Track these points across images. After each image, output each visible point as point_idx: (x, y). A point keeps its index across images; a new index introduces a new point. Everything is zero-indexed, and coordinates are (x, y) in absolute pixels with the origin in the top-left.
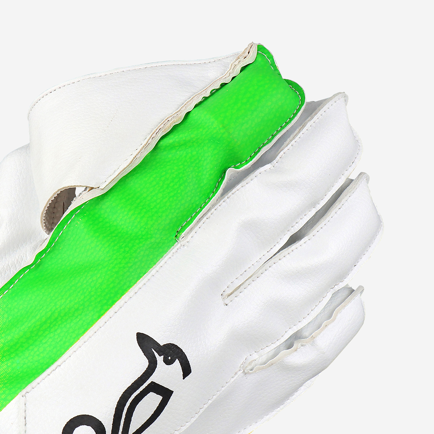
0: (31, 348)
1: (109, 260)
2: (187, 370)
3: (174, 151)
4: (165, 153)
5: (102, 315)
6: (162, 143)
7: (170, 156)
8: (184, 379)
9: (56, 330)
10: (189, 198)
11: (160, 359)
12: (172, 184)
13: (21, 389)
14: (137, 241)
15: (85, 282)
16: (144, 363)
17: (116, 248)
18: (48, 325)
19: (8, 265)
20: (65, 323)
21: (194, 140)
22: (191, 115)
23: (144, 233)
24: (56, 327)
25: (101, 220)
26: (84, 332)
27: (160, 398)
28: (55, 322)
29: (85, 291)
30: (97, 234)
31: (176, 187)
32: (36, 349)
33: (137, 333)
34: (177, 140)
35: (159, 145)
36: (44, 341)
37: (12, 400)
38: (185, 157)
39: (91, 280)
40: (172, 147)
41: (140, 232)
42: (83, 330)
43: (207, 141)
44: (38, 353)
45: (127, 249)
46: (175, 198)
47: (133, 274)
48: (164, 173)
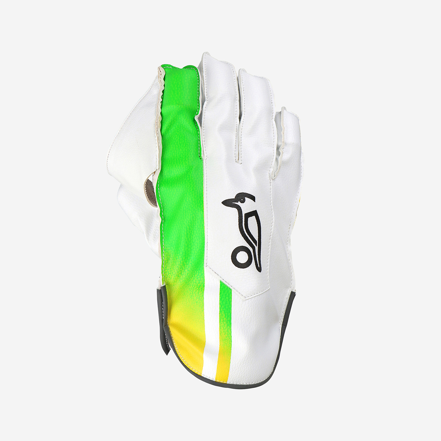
0: (192, 248)
1: (186, 189)
2: (253, 198)
3: (170, 130)
4: (167, 135)
5: (203, 209)
6: (162, 132)
7: (170, 134)
8: (255, 202)
9: (194, 233)
10: (192, 141)
11: (239, 203)
12: (181, 142)
13: (203, 265)
14: (189, 173)
15: (186, 205)
16: (235, 211)
17: (184, 183)
18: (189, 234)
20: (194, 227)
21: (173, 119)
22: (163, 112)
23: (188, 168)
24: (193, 231)
25: (169, 180)
26: (204, 222)
27: (254, 217)
28: (190, 230)
29: (189, 208)
30: (173, 185)
31: (183, 142)
32: (194, 247)
33: (222, 203)
34: (167, 126)
35: (162, 134)
36: (194, 241)
37: (204, 272)
38: (176, 128)
39: (187, 203)
40: (168, 130)
41: (187, 169)
42: (202, 222)
43: (178, 115)
44: (196, 247)
45: (188, 179)
46: (187, 146)
47: (199, 185)
48: (174, 141)
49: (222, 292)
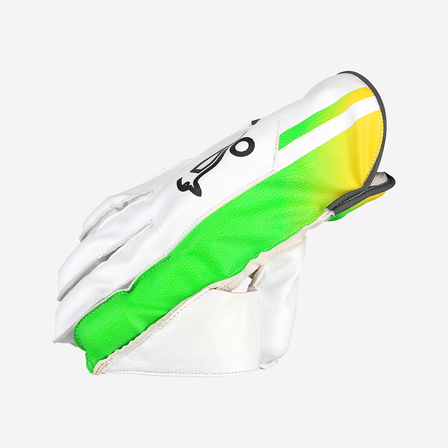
0: (267, 201)
1: (210, 241)
3: (159, 306)
4: (165, 307)
5: (219, 209)
6: (166, 312)
7: (162, 304)
9: (250, 207)
10: (156, 275)
12: (164, 284)
13: (275, 175)
14: (191, 251)
15: (227, 231)
16: (200, 182)
17: (205, 248)
18: (254, 211)
19: (282, 268)
20: (243, 210)
21: (144, 308)
22: (144, 329)
23: (187, 256)
24: (249, 209)
25: (213, 271)
26: (232, 201)
28: (250, 211)
29: (228, 225)
30: (216, 260)
31: (162, 283)
32: (265, 200)
34: (155, 311)
36: (259, 203)
37: (281, 170)
38: (152, 301)
39: (223, 231)
40: (159, 309)
41: (189, 257)
42: (233, 202)
43: (136, 305)
44: (264, 197)
45: (198, 246)
46: (164, 275)
47: (197, 231)
48: (168, 293)
49: (288, 141)
